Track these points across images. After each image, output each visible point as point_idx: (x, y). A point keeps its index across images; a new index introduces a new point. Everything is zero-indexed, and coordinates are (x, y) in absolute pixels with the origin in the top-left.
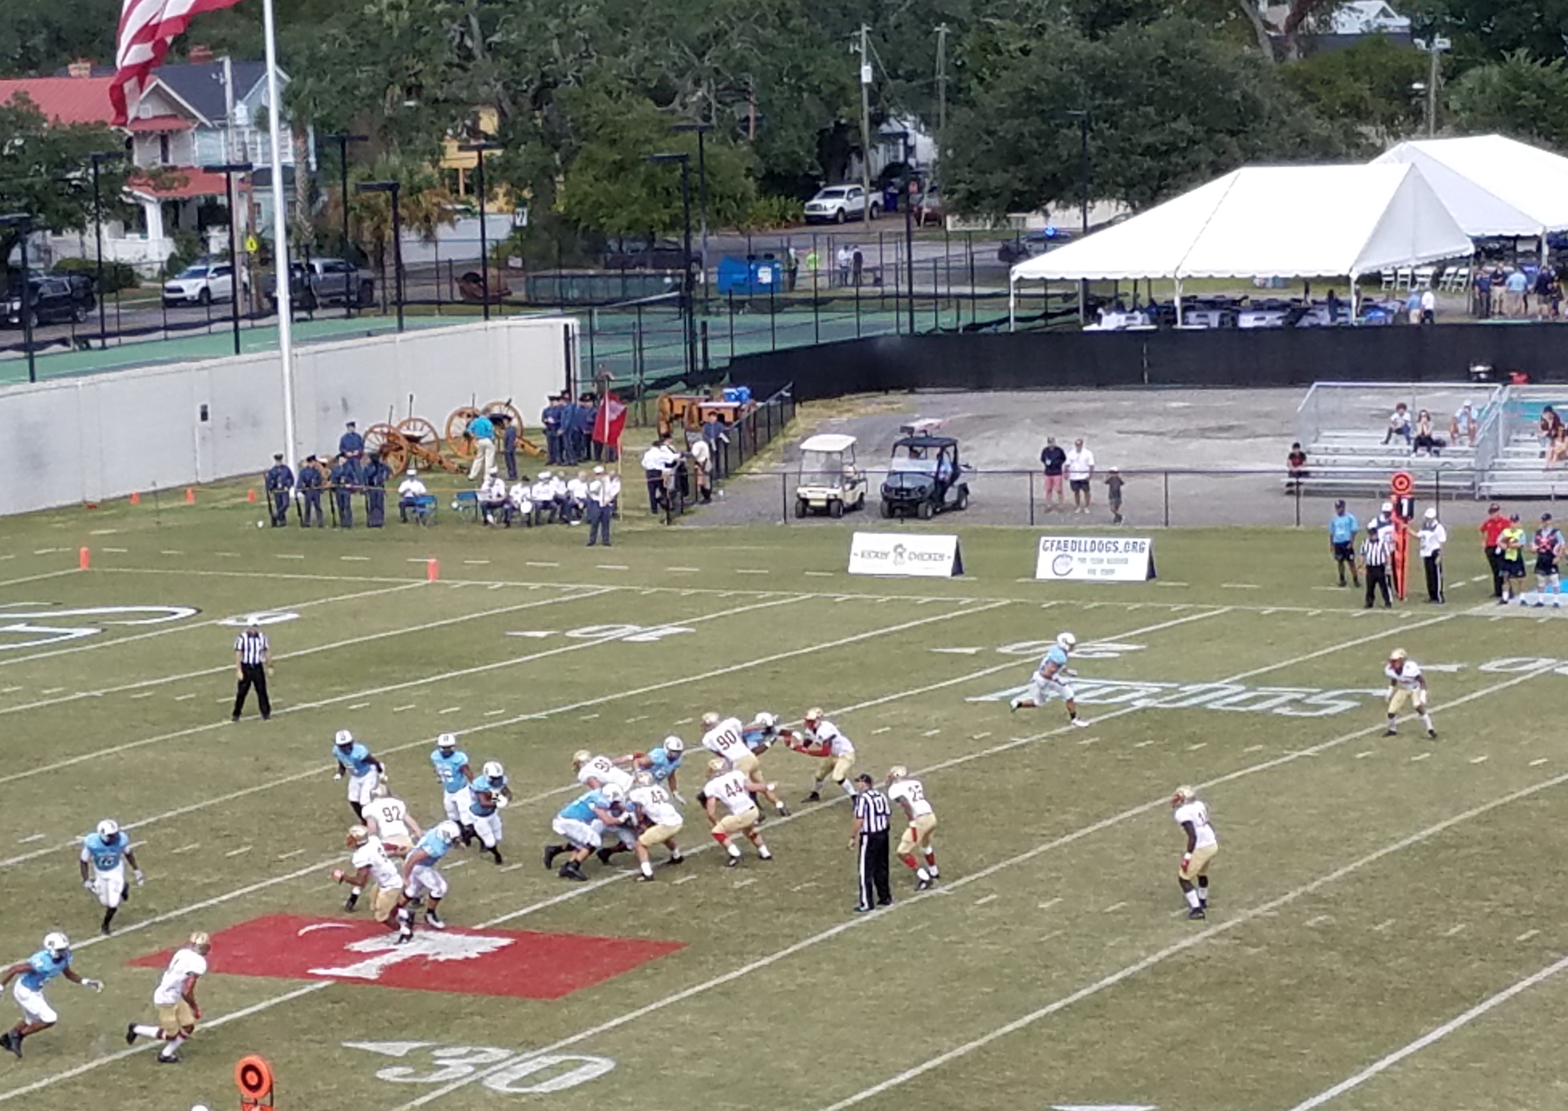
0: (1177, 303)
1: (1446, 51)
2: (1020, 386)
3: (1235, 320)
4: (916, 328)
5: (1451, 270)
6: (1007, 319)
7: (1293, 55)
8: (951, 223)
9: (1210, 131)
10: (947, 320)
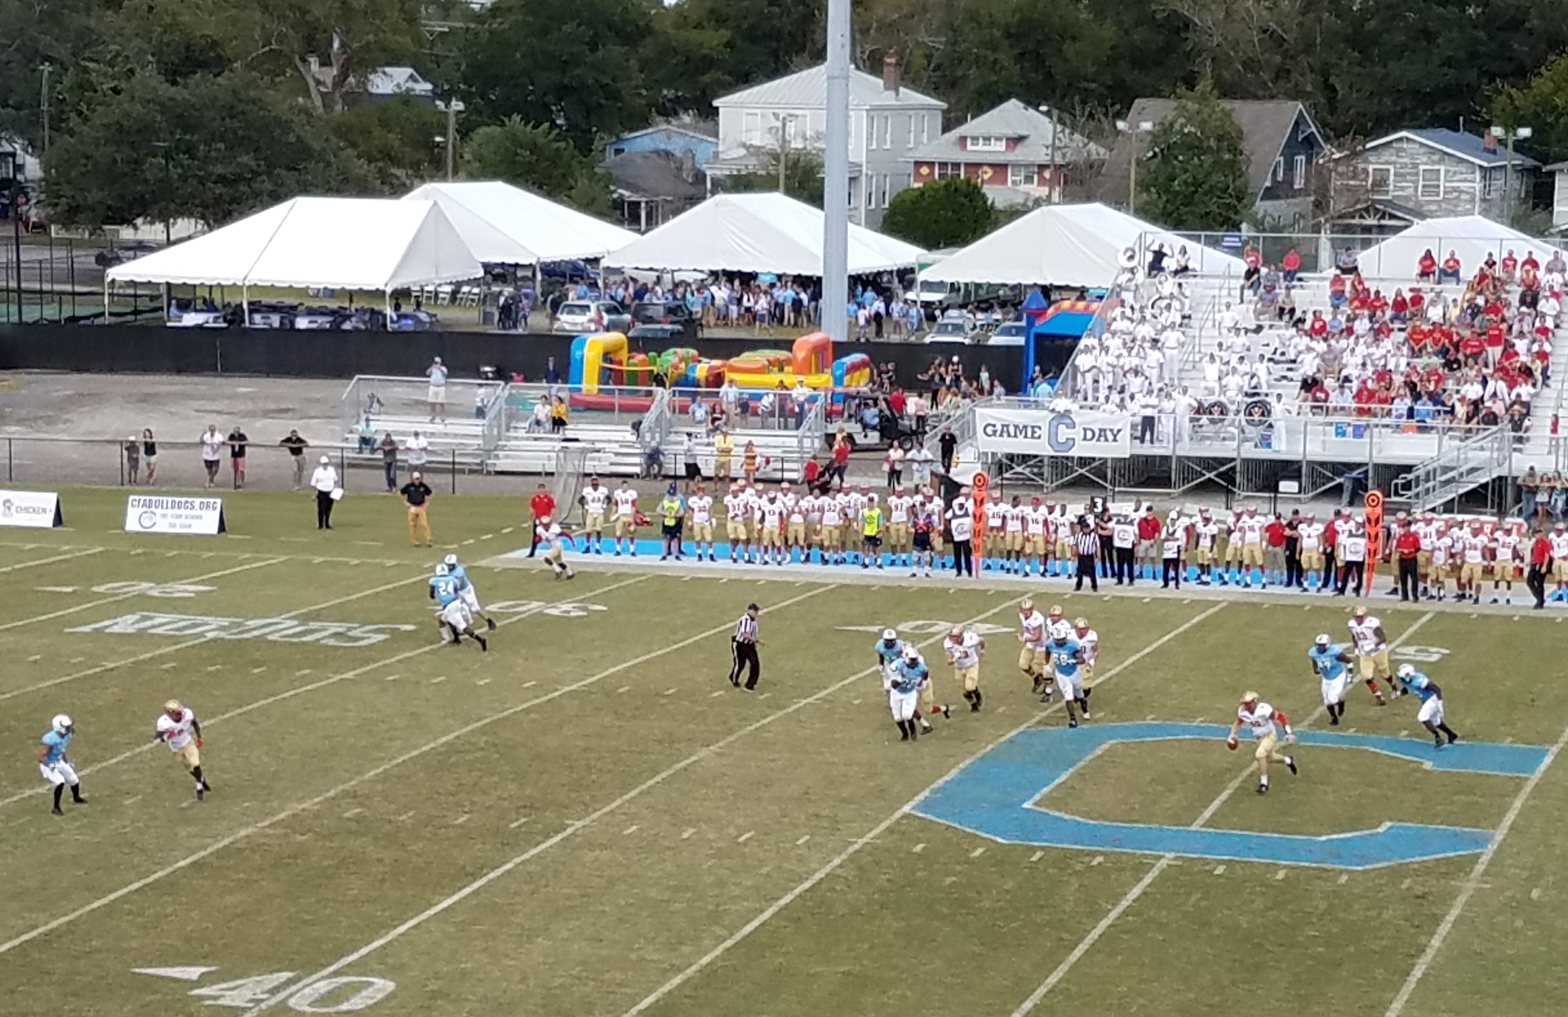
0: (245, 306)
1: (460, 112)
2: (112, 370)
3: (292, 323)
4: (24, 319)
5: (465, 289)
6: (103, 314)
7: (338, 108)
8: (54, 231)
9: (270, 167)
10: (50, 312)
